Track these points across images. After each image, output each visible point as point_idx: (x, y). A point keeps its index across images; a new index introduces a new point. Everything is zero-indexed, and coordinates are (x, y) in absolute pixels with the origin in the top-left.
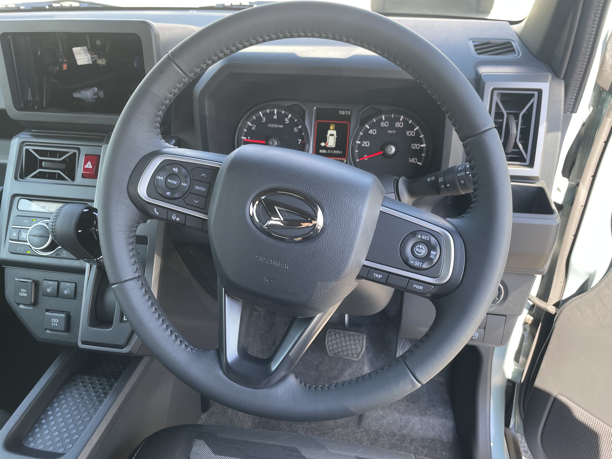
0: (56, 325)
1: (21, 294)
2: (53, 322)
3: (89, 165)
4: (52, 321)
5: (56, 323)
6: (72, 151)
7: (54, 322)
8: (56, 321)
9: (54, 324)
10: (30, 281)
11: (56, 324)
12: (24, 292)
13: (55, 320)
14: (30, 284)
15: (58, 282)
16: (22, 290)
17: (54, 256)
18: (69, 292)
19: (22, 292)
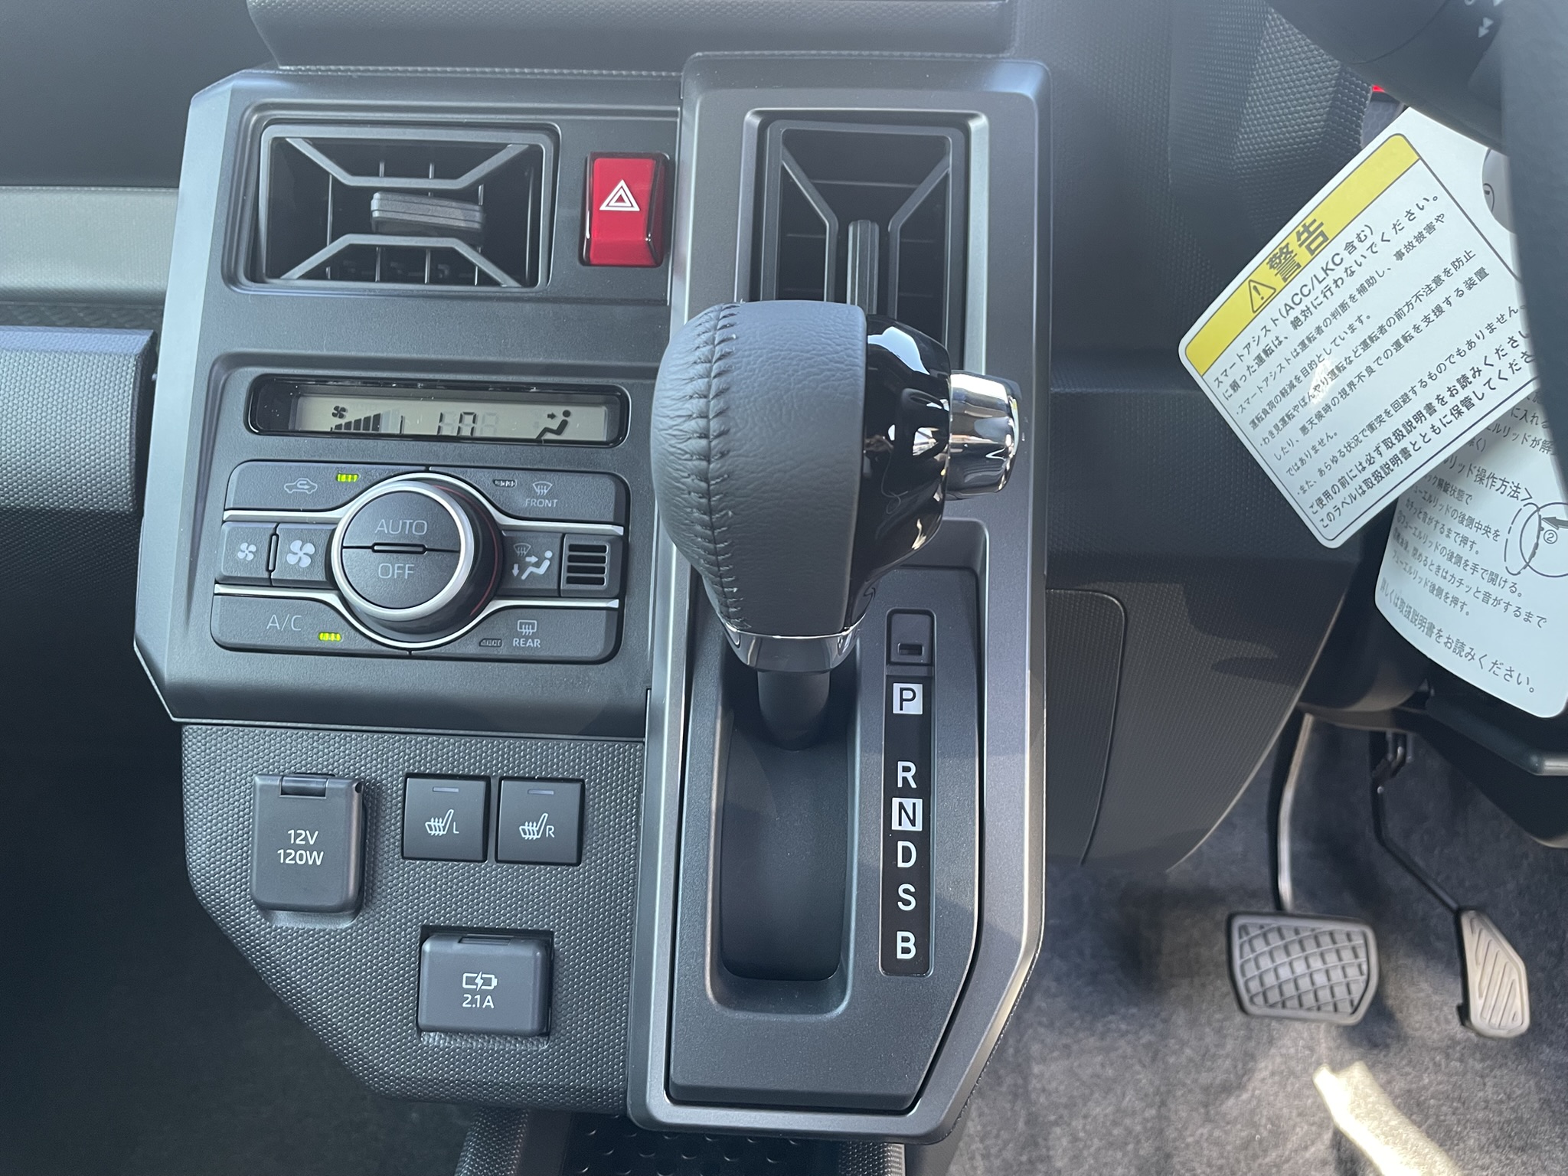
0: (489, 1003)
1: (289, 858)
2: (468, 991)
3: (621, 200)
4: (464, 986)
5: (484, 994)
6: (516, 144)
7: (473, 992)
8: (487, 982)
9: (473, 1001)
10: (341, 785)
11: (489, 997)
12: (307, 847)
13: (479, 981)
14: (342, 802)
15: (487, 779)
16: (297, 836)
17: (471, 648)
18: (550, 832)
19: (297, 848)
